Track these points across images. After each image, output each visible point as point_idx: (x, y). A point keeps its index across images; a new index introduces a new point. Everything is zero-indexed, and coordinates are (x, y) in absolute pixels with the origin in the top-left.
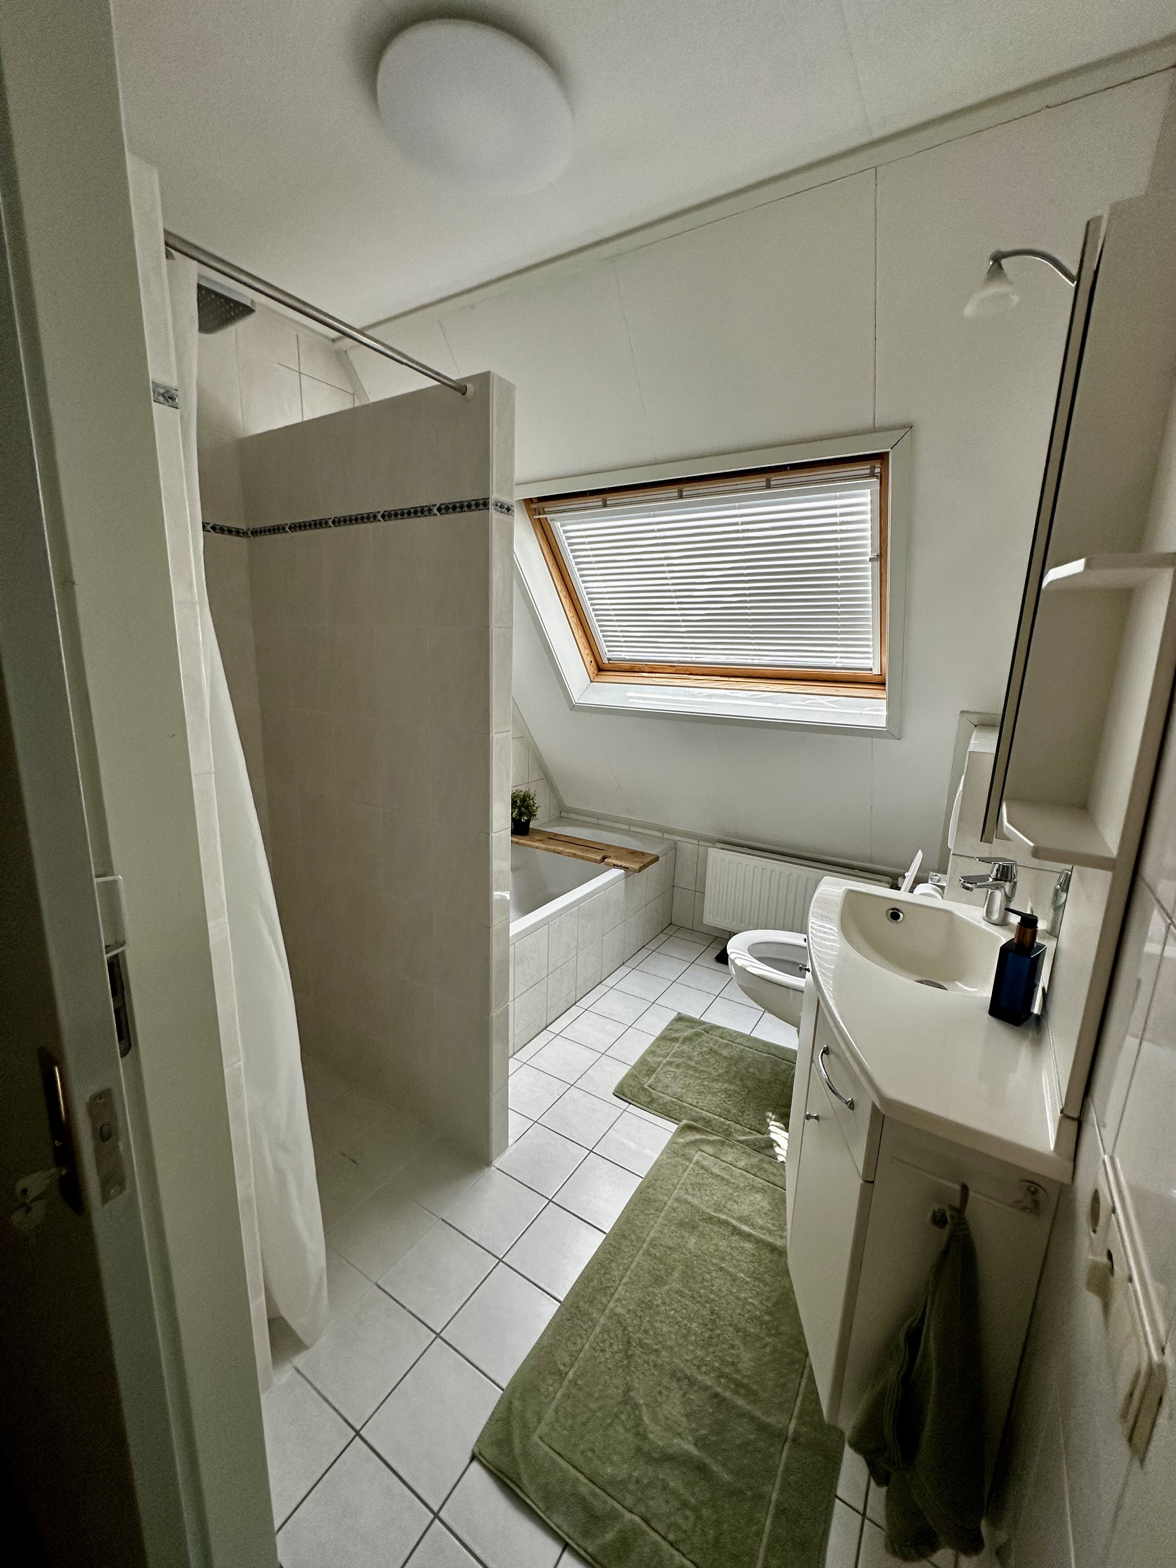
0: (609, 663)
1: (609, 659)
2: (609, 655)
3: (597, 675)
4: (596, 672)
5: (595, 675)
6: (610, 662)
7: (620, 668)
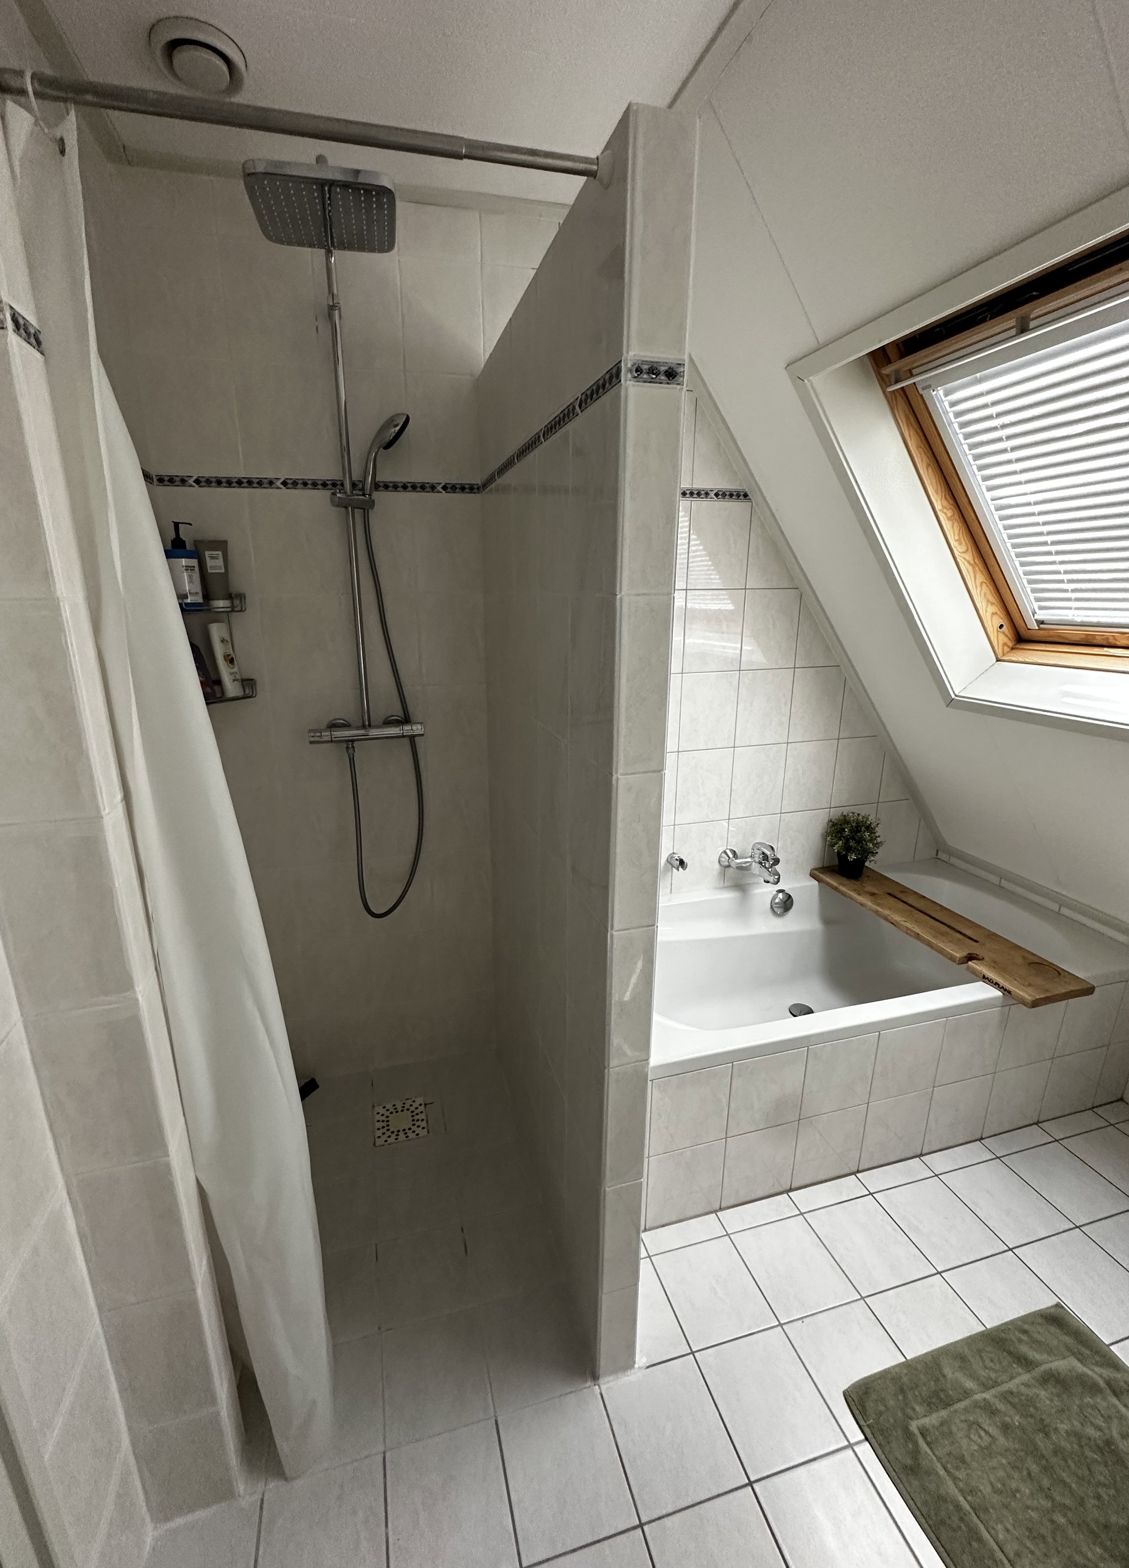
0: (1040, 629)
1: (1040, 622)
2: (1041, 615)
3: (1012, 649)
4: (1010, 644)
5: (1006, 649)
6: (1042, 626)
7: (1063, 638)
